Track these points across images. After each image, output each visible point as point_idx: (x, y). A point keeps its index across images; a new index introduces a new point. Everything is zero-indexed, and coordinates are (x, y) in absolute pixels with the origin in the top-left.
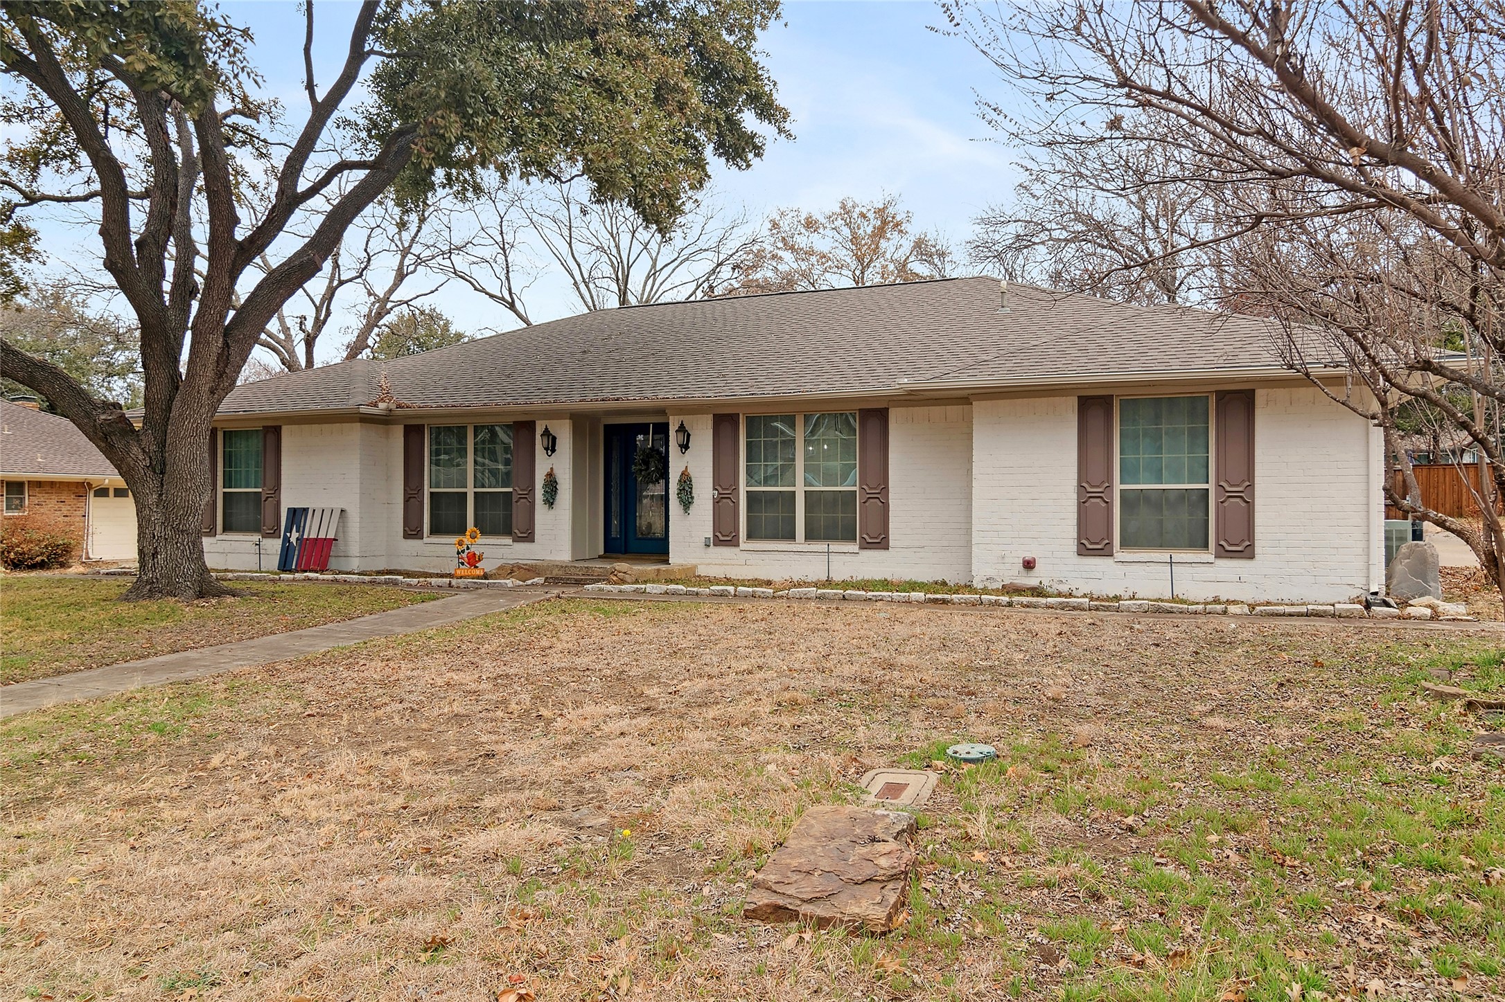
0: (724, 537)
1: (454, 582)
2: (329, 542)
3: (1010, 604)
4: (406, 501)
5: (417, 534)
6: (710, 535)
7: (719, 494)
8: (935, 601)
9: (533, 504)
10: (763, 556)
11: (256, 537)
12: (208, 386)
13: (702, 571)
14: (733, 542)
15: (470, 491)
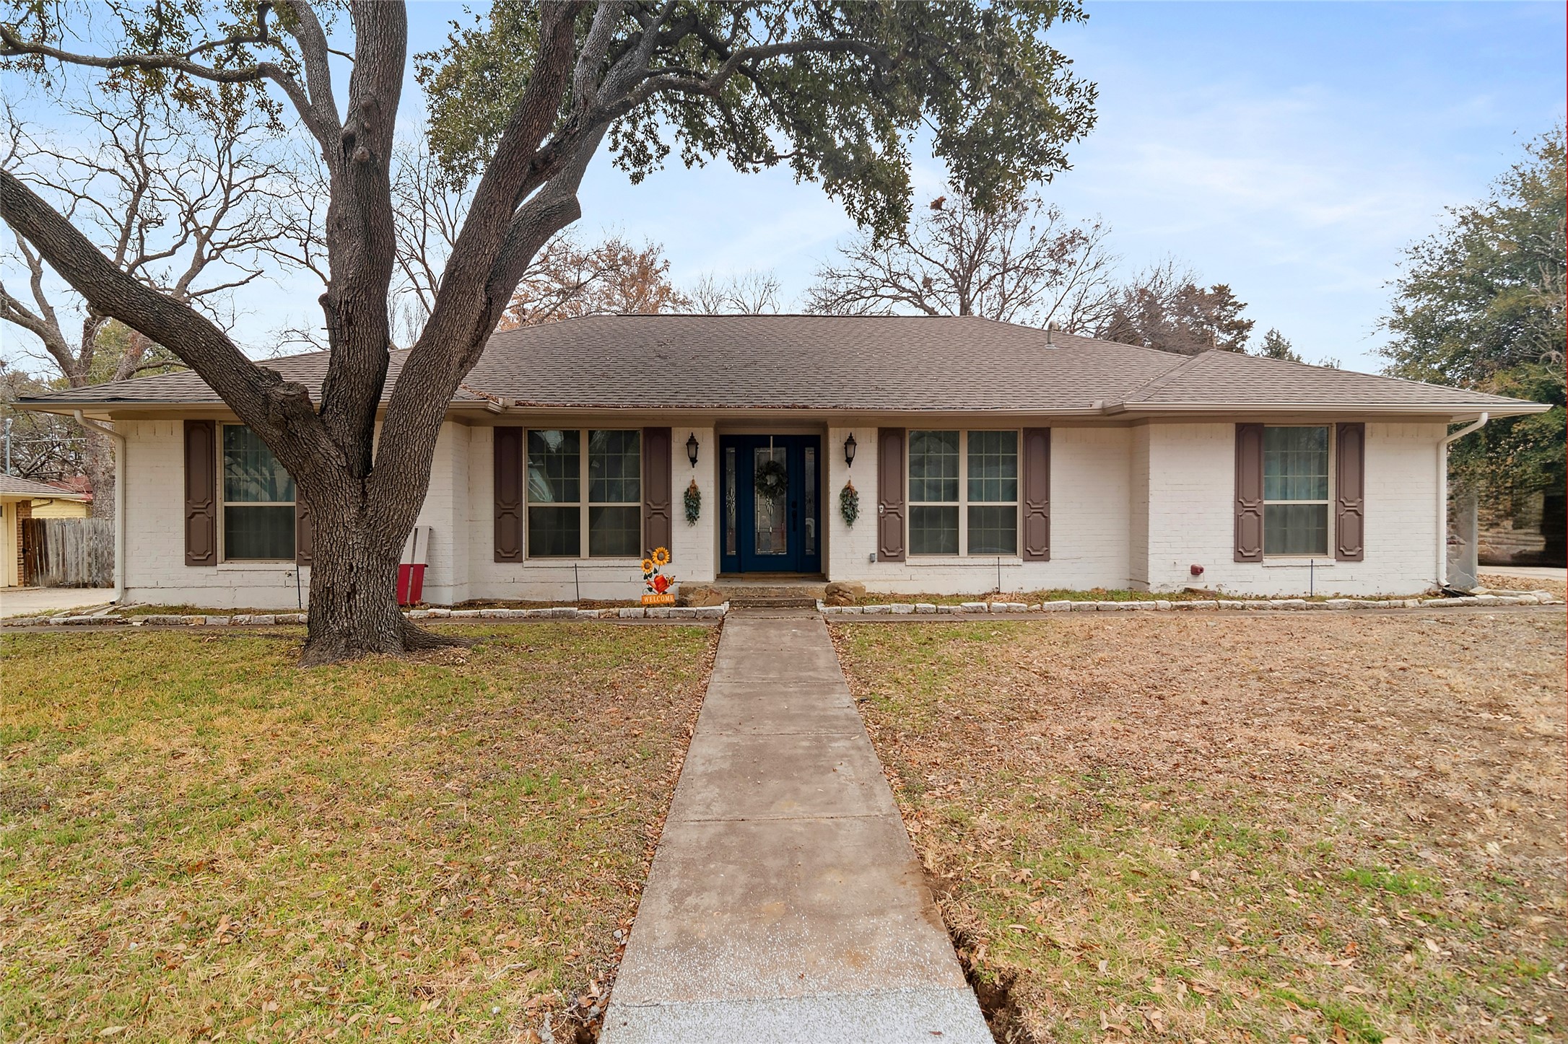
0: (888, 552)
1: (651, 611)
2: (420, 569)
3: (1243, 608)
4: (498, 518)
5: (514, 557)
6: (874, 550)
7: (885, 508)
8: (1181, 607)
9: (668, 520)
10: (930, 570)
11: (292, 566)
12: (459, 355)
13: (871, 588)
14: (899, 558)
15: (584, 505)
